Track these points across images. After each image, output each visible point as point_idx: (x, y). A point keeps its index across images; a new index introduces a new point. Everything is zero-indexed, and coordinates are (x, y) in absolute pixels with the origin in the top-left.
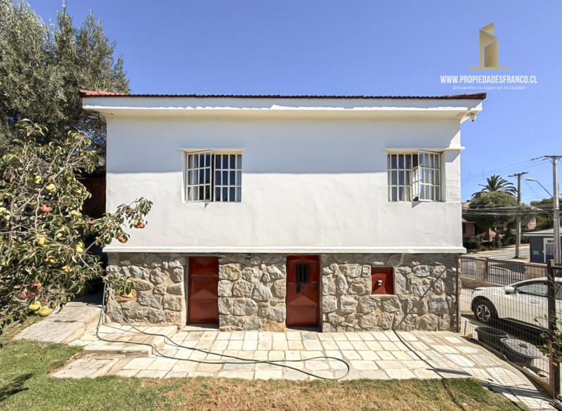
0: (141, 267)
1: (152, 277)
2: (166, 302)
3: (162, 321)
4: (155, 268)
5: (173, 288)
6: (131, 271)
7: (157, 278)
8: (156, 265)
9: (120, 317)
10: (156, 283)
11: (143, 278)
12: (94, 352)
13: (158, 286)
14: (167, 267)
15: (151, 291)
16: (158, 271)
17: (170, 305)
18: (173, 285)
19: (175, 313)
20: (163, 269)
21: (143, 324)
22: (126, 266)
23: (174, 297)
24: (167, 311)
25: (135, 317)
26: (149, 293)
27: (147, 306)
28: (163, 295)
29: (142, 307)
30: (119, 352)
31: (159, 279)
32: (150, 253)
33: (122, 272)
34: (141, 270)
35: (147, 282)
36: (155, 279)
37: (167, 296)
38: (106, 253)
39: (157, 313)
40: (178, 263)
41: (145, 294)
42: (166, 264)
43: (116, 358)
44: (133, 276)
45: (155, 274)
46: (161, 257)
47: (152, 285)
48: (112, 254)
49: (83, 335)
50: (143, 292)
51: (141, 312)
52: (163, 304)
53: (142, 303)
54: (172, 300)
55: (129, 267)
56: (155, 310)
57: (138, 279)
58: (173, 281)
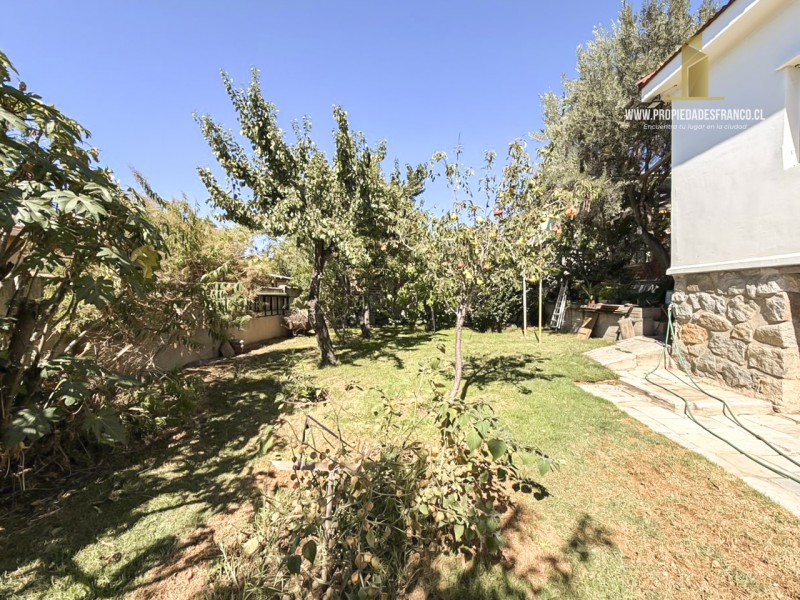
0: (714, 295)
1: (730, 310)
2: (753, 355)
3: (745, 386)
4: (734, 295)
5: (766, 333)
6: (700, 300)
7: (736, 312)
8: (736, 291)
9: (687, 366)
10: (735, 322)
11: (717, 312)
12: (627, 384)
13: (738, 325)
14: (753, 294)
15: (728, 333)
16: (739, 301)
17: (760, 361)
18: (766, 327)
19: (769, 379)
20: (747, 298)
21: (716, 383)
22: (693, 292)
23: (768, 349)
24: (754, 371)
25: (704, 369)
26: (725, 336)
27: (721, 356)
28: (747, 343)
29: (715, 357)
30: (646, 394)
31: (741, 316)
32: (726, 272)
33: (689, 301)
34: (715, 299)
35: (722, 318)
36: (733, 314)
37: (755, 346)
38: (670, 277)
39: (736, 371)
40: (774, 287)
41: (718, 337)
42: (752, 290)
43: (639, 397)
44: (703, 307)
45: (733, 305)
46: (743, 277)
47: (730, 324)
48: (678, 276)
49: (634, 369)
50: (715, 334)
51: (714, 364)
52: (747, 358)
53: (714, 351)
54: (763, 353)
55: (698, 294)
56: (733, 365)
57: (709, 313)
58: (766, 319)
